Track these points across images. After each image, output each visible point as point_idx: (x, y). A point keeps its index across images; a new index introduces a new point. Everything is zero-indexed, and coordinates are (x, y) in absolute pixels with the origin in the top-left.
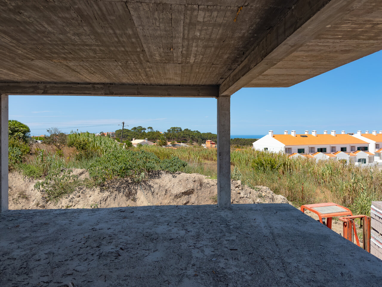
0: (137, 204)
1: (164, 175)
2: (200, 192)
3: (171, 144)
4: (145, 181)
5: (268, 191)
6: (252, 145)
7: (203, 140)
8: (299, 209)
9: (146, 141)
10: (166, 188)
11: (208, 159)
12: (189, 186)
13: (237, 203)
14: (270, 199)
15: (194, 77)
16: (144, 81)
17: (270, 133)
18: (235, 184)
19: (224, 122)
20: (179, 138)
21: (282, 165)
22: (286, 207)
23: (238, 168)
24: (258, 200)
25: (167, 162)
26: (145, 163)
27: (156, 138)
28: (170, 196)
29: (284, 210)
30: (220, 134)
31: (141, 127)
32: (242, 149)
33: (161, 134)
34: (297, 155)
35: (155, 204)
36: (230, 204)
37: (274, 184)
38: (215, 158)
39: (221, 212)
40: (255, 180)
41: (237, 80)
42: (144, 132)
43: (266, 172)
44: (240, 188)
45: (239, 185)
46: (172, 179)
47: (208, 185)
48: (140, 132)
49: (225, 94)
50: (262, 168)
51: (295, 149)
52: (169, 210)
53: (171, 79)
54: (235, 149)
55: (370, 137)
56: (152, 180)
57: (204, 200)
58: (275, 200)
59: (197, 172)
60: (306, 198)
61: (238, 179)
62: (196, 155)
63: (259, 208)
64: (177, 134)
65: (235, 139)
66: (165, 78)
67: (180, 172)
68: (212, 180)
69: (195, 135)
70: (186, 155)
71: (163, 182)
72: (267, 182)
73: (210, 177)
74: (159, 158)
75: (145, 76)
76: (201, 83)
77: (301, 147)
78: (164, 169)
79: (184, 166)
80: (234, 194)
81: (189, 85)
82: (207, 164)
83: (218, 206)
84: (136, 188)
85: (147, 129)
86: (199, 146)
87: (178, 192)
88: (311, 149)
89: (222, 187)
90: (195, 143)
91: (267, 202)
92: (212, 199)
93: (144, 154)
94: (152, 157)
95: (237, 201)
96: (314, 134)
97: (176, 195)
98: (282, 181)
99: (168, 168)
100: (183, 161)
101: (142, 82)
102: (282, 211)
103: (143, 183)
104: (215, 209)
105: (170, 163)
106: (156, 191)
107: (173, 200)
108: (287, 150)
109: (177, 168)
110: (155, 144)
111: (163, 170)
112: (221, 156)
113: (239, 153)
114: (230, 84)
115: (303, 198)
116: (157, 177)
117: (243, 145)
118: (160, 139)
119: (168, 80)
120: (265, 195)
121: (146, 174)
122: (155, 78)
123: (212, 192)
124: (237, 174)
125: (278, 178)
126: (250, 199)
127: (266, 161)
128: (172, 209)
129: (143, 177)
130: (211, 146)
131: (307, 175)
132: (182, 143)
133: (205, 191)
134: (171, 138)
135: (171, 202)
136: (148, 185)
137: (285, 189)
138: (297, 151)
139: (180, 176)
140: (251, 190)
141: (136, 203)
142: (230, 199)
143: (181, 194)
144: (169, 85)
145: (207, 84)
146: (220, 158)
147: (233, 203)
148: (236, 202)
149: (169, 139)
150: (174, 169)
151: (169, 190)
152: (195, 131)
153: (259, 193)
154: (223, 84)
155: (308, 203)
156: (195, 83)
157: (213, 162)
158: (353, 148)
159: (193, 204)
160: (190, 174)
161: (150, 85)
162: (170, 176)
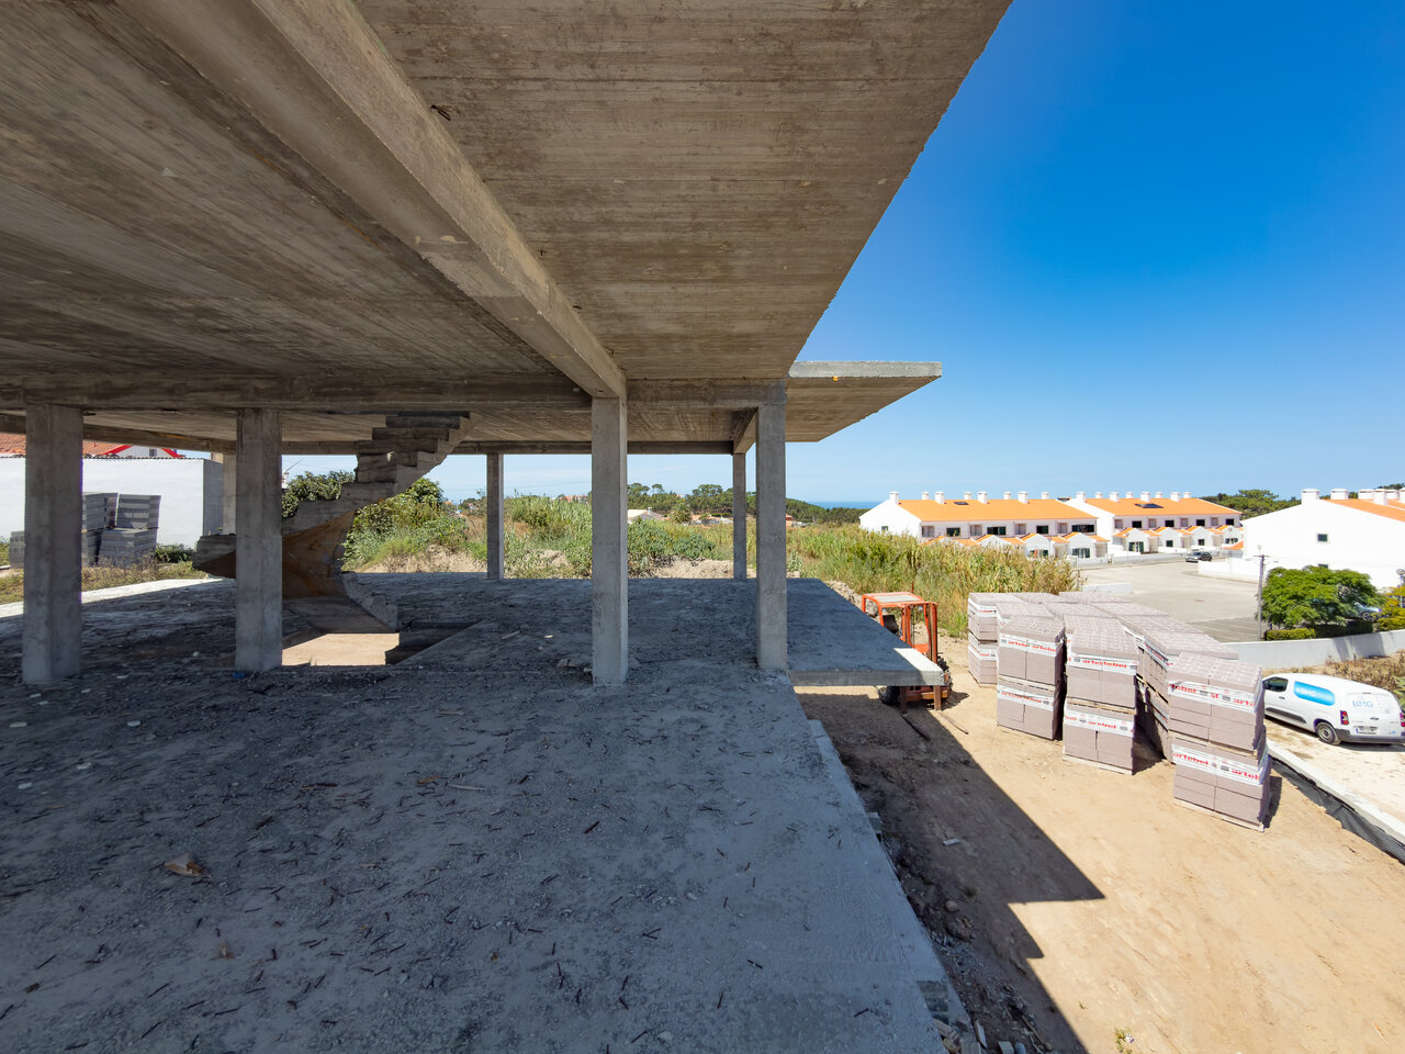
3: (699, 519)
4: (649, 570)
6: (858, 520)
9: (649, 512)
17: (893, 497)
20: (717, 508)
21: (905, 557)
27: (668, 507)
31: (638, 483)
32: (840, 529)
33: (679, 498)
34: (944, 540)
42: (645, 494)
48: (639, 495)
51: (940, 528)
55: (1104, 504)
56: (660, 570)
64: (712, 498)
77: (953, 525)
78: (679, 555)
79: (710, 550)
85: (651, 489)
88: (973, 528)
93: (647, 530)
94: (659, 535)
96: (981, 499)
99: (684, 551)
103: (646, 573)
105: (687, 543)
108: (925, 530)
110: (668, 518)
111: (677, 557)
116: (667, 564)
118: (676, 510)
121: (651, 560)
127: (874, 548)
129: (646, 563)
132: (723, 517)
134: (701, 507)
136: (653, 576)
138: (945, 532)
149: (696, 509)
150: (695, 556)
158: (1063, 527)
160: (720, 562)
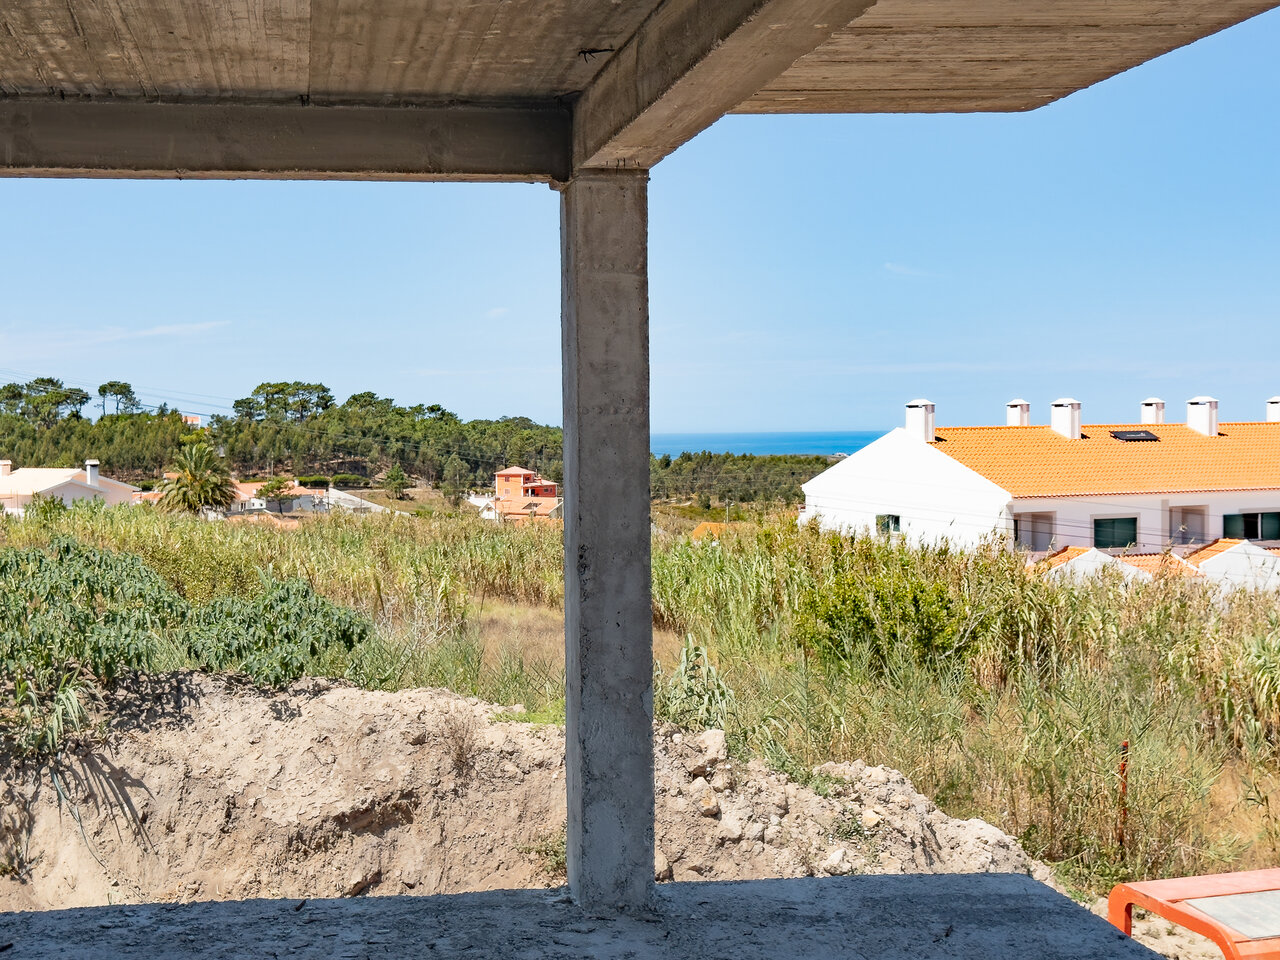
0: (33, 898)
1: (215, 706)
2: (454, 808)
3: (260, 494)
4: (88, 745)
5: (898, 798)
6: (802, 498)
7: (475, 466)
8: (1101, 908)
9: (90, 477)
10: (232, 786)
11: (507, 592)
12: (382, 774)
13: (702, 879)
14: (913, 845)
15: (401, 39)
16: (61, 67)
17: (915, 418)
18: (689, 751)
19: (607, 344)
20: (315, 458)
22: (1010, 896)
23: (703, 651)
24: (836, 857)
25: (229, 615)
26: (81, 624)
27: (155, 460)
28: (259, 839)
29: (996, 918)
30: (580, 427)
31: (50, 381)
32: (739, 525)
33: (189, 430)
34: (1089, 561)
35: (157, 894)
36: (650, 886)
37: (938, 748)
38: (555, 583)
39: (593, 938)
40: (818, 728)
41: (689, 67)
42: (76, 416)
43: (886, 671)
44: (720, 781)
45: (714, 762)
46: (270, 732)
47: (510, 767)
48: (51, 419)
49: (611, 154)
50: (864, 649)
51: (1074, 519)
52: (247, 935)
53: (241, 56)
54: (688, 523)
56: (134, 740)
57: (481, 860)
58: (944, 853)
59: (435, 678)
60: (1148, 841)
61: (706, 724)
62: (429, 567)
63: (834, 904)
64: (298, 428)
65: (687, 457)
66: (203, 45)
67: (322, 681)
68: (534, 734)
69: (418, 435)
70: (361, 568)
71: (207, 748)
72: (893, 738)
73: (519, 708)
74: (179, 587)
75: (65, 37)
76: (447, 87)
77: (1115, 508)
78: (215, 664)
79: (350, 645)
80: (678, 818)
81: (373, 100)
82: (506, 628)
83: (573, 897)
84: (29, 790)
85: (96, 399)
86: (449, 509)
87: (313, 816)
88: (1178, 517)
89: (596, 772)
90: (421, 490)
91: (893, 862)
92: (533, 855)
93: (79, 565)
94: (130, 587)
95: (697, 861)
96: (1199, 421)
97: (300, 837)
98: (992, 727)
99: (240, 655)
100: (342, 608)
101: (44, 74)
102: (985, 920)
103: (74, 758)
104: (552, 915)
105: (250, 622)
106: (164, 808)
107: (275, 869)
108: (1023, 526)
109: (300, 654)
110: (153, 496)
111: (204, 670)
112: (588, 574)
113: (714, 551)
114: (645, 91)
115: (1125, 842)
116: (164, 714)
117: (742, 500)
118: (182, 467)
119: (222, 66)
120: (877, 818)
121: (94, 697)
122: (136, 47)
123: (535, 806)
124: (698, 689)
125: (967, 708)
126: (786, 852)
127: (889, 601)
128: (264, 925)
129: (74, 716)
130: (529, 506)
131: (1154, 691)
132: (337, 486)
133: (488, 801)
134: (263, 456)
135: (264, 878)
136: (106, 769)
137: (1012, 785)
138: (1089, 532)
139: (320, 707)
140: (792, 788)
141: (25, 887)
142: (648, 853)
143: (328, 826)
144: (234, 99)
145: (492, 92)
146: (583, 583)
147: (670, 874)
148: (695, 869)
149: (247, 464)
150: (285, 665)
151: (251, 802)
152: (419, 409)
153: (839, 808)
154: (596, 92)
155: (1154, 869)
156: (409, 86)
157: (544, 610)
159: (411, 887)
160: (388, 697)
161: (99, 98)
162: (258, 707)
